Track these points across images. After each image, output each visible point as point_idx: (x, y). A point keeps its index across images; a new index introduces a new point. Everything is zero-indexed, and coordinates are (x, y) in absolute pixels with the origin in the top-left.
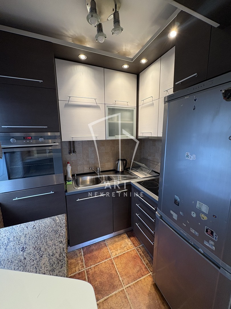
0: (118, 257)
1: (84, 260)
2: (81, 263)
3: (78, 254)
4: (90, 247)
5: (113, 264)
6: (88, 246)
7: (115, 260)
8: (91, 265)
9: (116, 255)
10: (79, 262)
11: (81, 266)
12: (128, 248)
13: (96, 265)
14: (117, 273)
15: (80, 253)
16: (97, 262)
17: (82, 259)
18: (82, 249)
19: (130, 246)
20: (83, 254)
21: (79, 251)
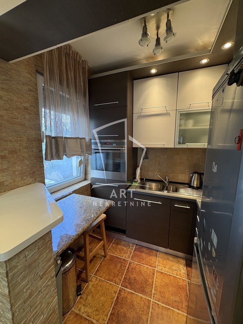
0: (162, 273)
1: (132, 254)
2: (129, 254)
3: (131, 247)
4: (143, 248)
5: (154, 274)
6: (141, 246)
7: (157, 273)
8: (135, 261)
9: (161, 270)
10: (129, 252)
11: (128, 256)
12: (178, 274)
13: (139, 264)
14: (153, 285)
15: (132, 247)
16: (141, 262)
17: (131, 251)
18: (135, 245)
19: (183, 274)
20: (134, 249)
21: (133, 245)
